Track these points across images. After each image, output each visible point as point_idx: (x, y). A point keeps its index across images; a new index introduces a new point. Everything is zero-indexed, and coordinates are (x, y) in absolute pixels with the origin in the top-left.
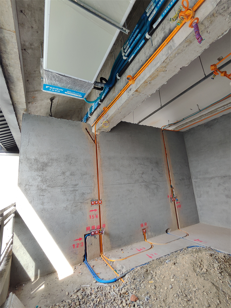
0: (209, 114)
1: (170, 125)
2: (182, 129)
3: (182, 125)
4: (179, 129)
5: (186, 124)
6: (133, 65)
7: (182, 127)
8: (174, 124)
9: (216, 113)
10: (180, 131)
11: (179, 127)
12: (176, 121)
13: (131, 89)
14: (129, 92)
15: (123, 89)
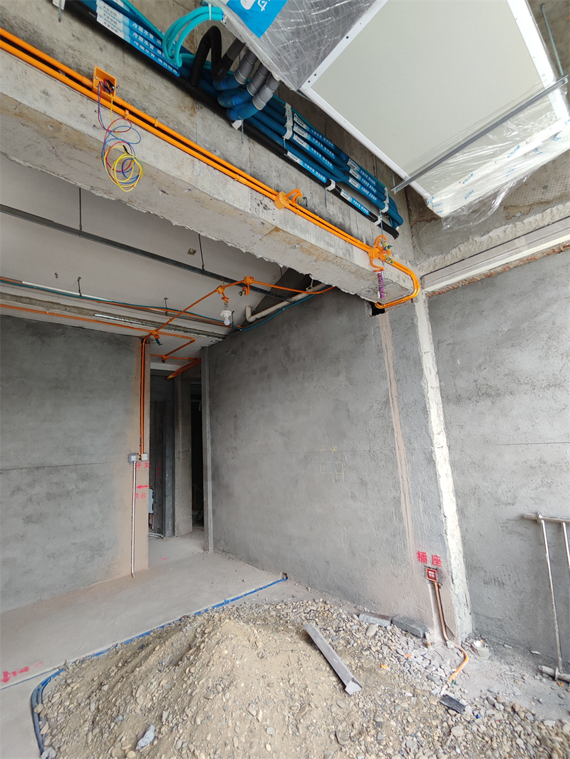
13: (265, 208)
14: (259, 205)
15: (236, 166)
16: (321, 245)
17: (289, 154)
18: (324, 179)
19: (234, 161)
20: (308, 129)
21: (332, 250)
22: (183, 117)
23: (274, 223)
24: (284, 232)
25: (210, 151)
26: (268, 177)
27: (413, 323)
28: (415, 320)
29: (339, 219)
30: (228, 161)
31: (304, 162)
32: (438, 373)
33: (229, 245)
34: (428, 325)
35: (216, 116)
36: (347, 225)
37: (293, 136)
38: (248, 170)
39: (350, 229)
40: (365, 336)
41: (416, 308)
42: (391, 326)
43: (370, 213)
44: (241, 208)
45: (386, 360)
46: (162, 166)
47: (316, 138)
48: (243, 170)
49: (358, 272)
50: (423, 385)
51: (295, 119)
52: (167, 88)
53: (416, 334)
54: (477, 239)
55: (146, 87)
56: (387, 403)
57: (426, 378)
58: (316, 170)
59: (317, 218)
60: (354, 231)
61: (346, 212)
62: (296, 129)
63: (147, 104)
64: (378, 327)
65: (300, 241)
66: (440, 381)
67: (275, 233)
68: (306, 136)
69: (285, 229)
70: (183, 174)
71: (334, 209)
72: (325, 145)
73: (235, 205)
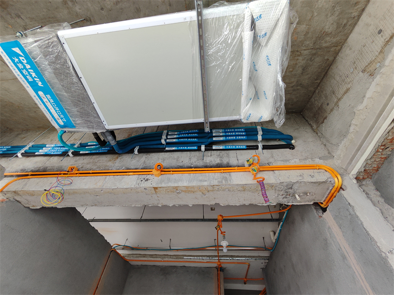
0: (175, 257)
1: (125, 247)
2: (135, 260)
3: (138, 255)
4: (132, 258)
5: (144, 257)
6: (166, 156)
7: (137, 257)
8: (132, 249)
9: (181, 260)
10: (130, 262)
11: (133, 255)
12: (135, 246)
13: (147, 180)
14: (142, 181)
15: (133, 169)
16: (194, 184)
17: (167, 149)
18: (195, 148)
19: (132, 167)
21: (205, 184)
23: (151, 186)
25: (119, 169)
28: (351, 210)
30: (128, 169)
31: (178, 147)
36: (225, 162)
37: (166, 141)
38: (141, 167)
39: (228, 164)
41: (345, 196)
43: (247, 146)
44: (129, 187)
49: (244, 188)
51: (169, 134)
58: (188, 146)
59: (193, 169)
60: (234, 163)
61: (225, 155)
62: (169, 137)
63: (93, 167)
64: (329, 227)
65: (176, 188)
67: (157, 191)
68: (176, 136)
69: (161, 186)
70: (97, 185)
71: (212, 158)
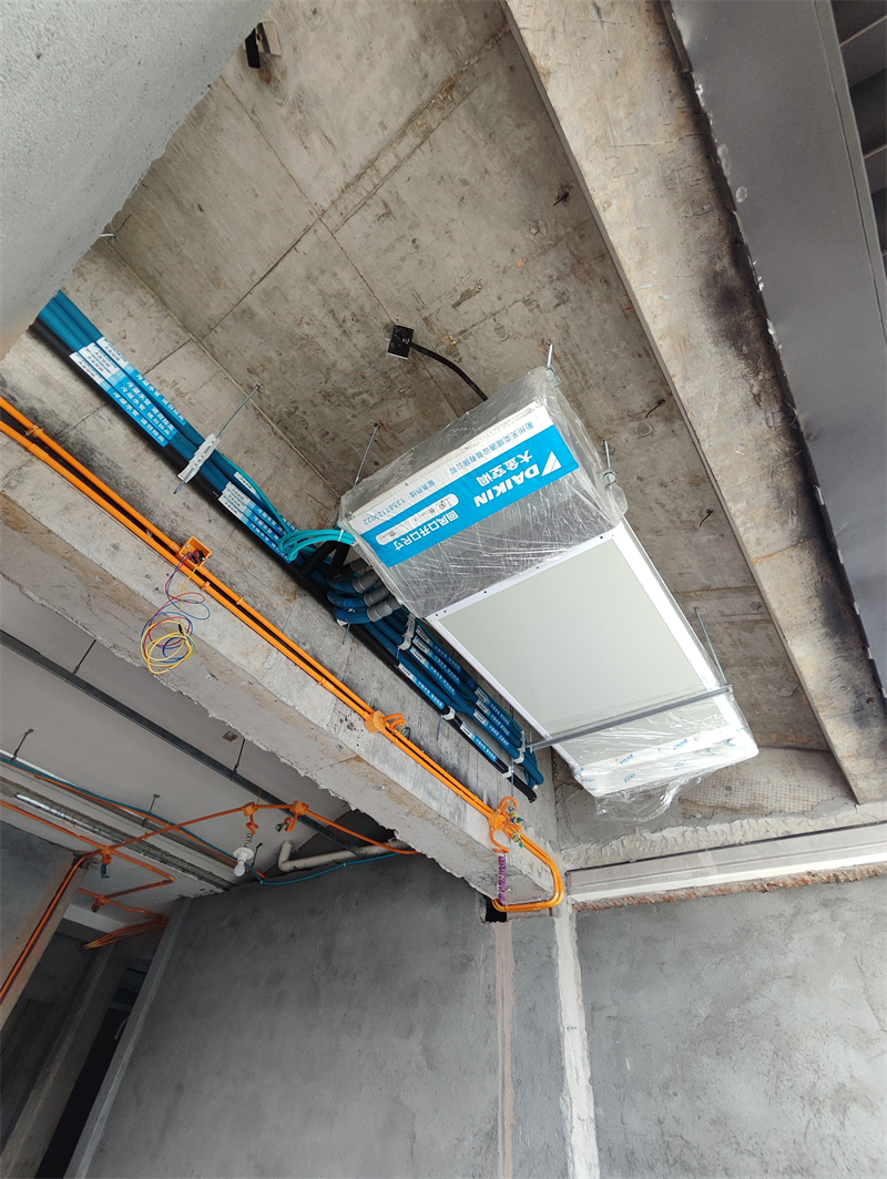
13: (350, 726)
14: (341, 721)
15: (326, 668)
16: (419, 794)
17: (401, 667)
18: (441, 705)
19: (326, 662)
20: (431, 645)
21: (434, 805)
22: (278, 601)
23: (357, 749)
24: (368, 764)
25: (297, 644)
26: (365, 687)
27: (549, 956)
28: (554, 952)
29: (453, 759)
30: (316, 659)
31: (419, 679)
32: (592, 1081)
33: (283, 760)
34: (576, 967)
35: (320, 606)
36: (463, 771)
37: (410, 648)
38: (342, 675)
39: (466, 777)
40: (470, 959)
41: (557, 927)
42: (514, 952)
43: (498, 759)
44: (315, 722)
45: (499, 1023)
46: (224, 648)
47: (439, 657)
48: (333, 673)
49: (468, 845)
50: (564, 1108)
51: (418, 631)
52: (270, 568)
53: (553, 980)
54: (647, 835)
55: (245, 563)
56: (491, 1136)
57: (569, 1093)
58: (432, 692)
59: (421, 753)
60: (472, 781)
61: (464, 752)
62: (416, 641)
63: (237, 580)
64: (493, 947)
65: (388, 782)
66: (596, 1103)
67: (355, 763)
68: (426, 651)
69: (370, 762)
70: (249, 663)
71: (448, 745)
72: (449, 666)
73: (308, 716)
